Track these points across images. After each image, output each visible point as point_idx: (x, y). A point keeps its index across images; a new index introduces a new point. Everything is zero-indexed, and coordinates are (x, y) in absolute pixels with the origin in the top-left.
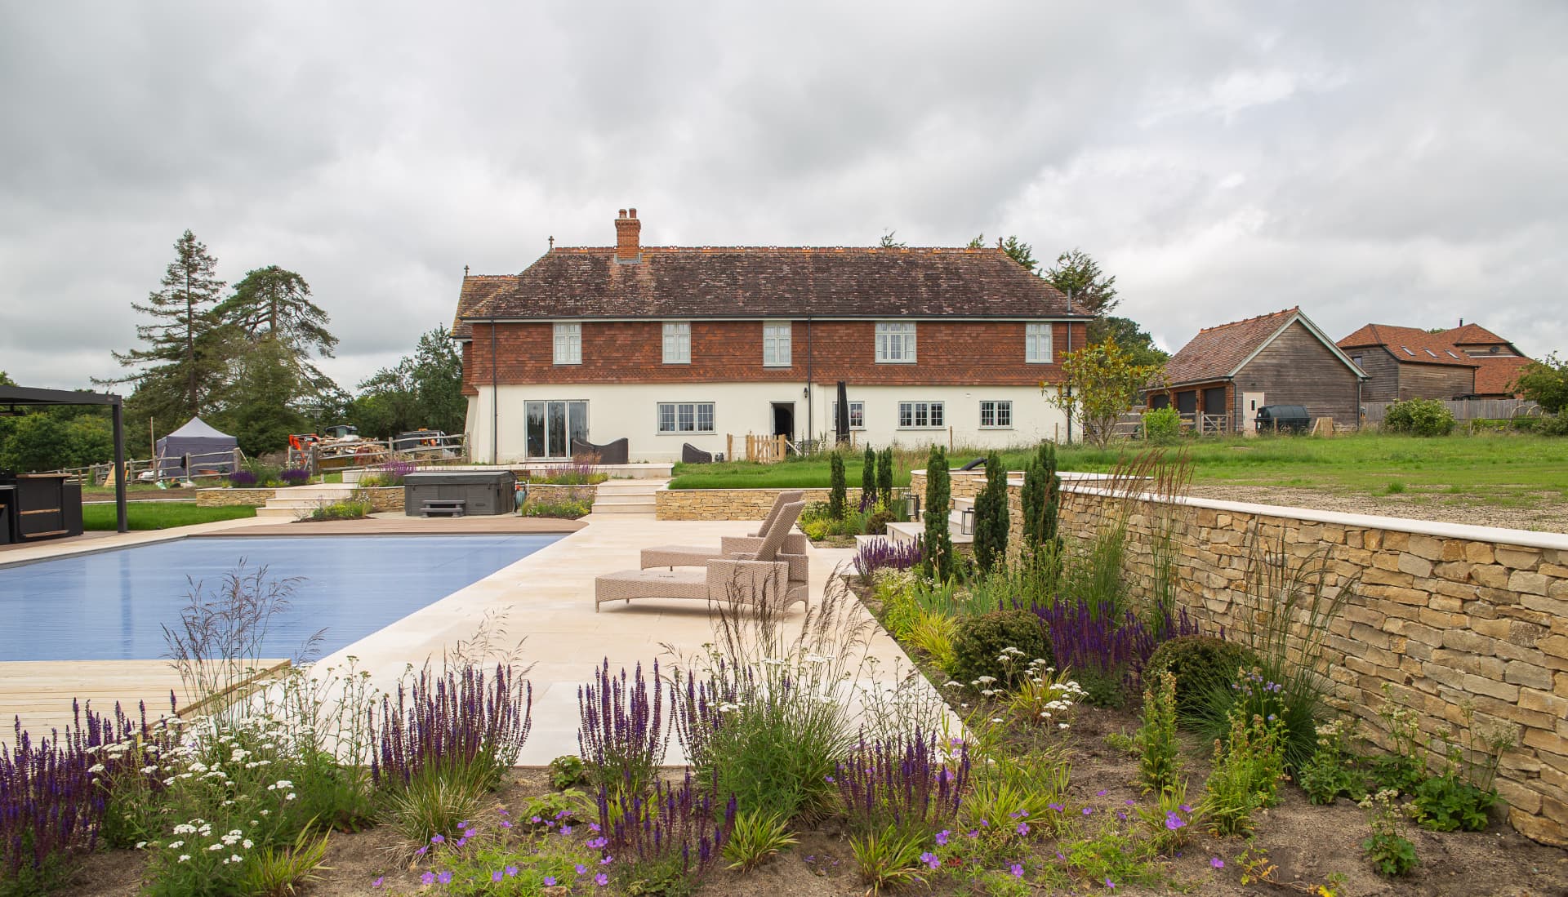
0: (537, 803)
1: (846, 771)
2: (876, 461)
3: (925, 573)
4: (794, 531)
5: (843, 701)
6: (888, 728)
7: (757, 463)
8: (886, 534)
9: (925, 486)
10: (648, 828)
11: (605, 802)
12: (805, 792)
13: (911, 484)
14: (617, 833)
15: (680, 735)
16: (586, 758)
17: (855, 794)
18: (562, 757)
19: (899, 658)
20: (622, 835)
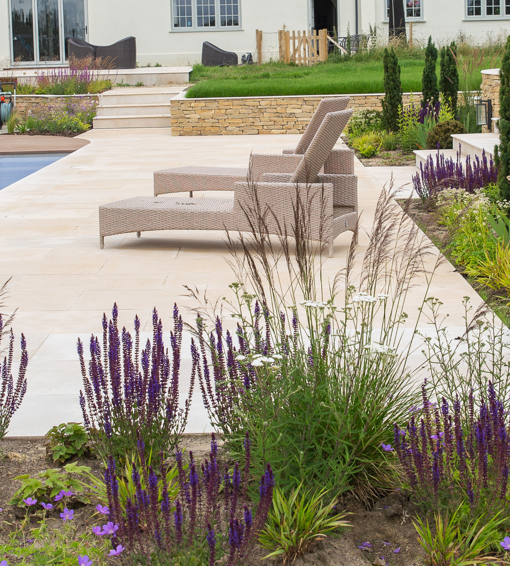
0: (32, 482)
1: (407, 437)
2: (439, 59)
3: (501, 194)
4: (340, 146)
5: (402, 351)
6: (457, 383)
7: (292, 64)
8: (451, 148)
9: (498, 89)
10: (166, 509)
11: (115, 478)
12: (358, 463)
13: (482, 86)
14: (130, 517)
15: (204, 396)
16: (90, 425)
17: (419, 465)
18: (63, 425)
19: (467, 298)
20: (136, 519)
